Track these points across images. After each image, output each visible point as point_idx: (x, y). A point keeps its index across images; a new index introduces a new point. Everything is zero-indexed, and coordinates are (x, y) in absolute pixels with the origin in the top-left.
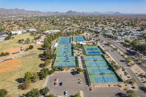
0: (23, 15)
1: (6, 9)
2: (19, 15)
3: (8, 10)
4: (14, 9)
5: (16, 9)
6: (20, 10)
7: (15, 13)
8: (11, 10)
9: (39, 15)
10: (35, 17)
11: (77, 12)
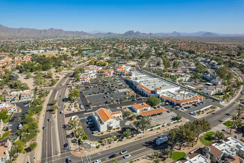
0: (61, 37)
1: (39, 30)
2: (57, 37)
3: (41, 31)
4: (49, 30)
5: (52, 29)
6: (56, 30)
7: (50, 34)
8: (45, 31)
9: (83, 37)
10: (76, 40)
11: (141, 32)
